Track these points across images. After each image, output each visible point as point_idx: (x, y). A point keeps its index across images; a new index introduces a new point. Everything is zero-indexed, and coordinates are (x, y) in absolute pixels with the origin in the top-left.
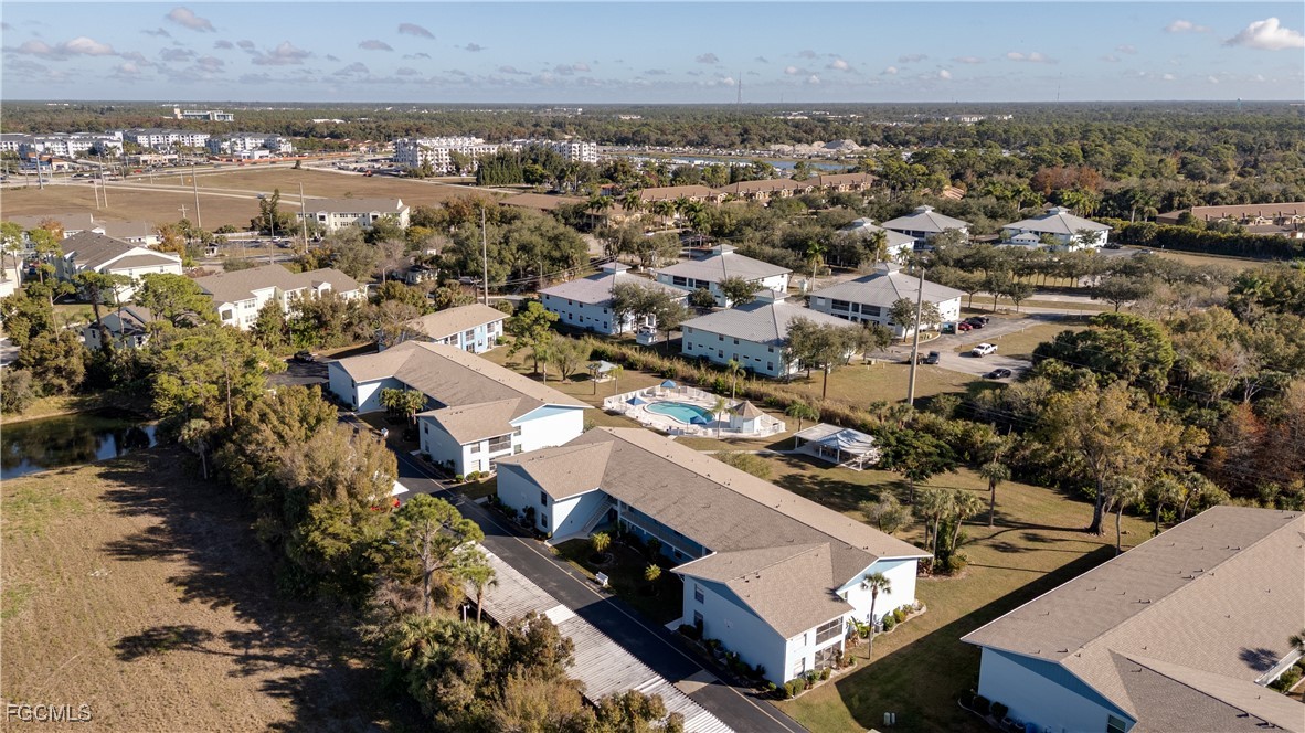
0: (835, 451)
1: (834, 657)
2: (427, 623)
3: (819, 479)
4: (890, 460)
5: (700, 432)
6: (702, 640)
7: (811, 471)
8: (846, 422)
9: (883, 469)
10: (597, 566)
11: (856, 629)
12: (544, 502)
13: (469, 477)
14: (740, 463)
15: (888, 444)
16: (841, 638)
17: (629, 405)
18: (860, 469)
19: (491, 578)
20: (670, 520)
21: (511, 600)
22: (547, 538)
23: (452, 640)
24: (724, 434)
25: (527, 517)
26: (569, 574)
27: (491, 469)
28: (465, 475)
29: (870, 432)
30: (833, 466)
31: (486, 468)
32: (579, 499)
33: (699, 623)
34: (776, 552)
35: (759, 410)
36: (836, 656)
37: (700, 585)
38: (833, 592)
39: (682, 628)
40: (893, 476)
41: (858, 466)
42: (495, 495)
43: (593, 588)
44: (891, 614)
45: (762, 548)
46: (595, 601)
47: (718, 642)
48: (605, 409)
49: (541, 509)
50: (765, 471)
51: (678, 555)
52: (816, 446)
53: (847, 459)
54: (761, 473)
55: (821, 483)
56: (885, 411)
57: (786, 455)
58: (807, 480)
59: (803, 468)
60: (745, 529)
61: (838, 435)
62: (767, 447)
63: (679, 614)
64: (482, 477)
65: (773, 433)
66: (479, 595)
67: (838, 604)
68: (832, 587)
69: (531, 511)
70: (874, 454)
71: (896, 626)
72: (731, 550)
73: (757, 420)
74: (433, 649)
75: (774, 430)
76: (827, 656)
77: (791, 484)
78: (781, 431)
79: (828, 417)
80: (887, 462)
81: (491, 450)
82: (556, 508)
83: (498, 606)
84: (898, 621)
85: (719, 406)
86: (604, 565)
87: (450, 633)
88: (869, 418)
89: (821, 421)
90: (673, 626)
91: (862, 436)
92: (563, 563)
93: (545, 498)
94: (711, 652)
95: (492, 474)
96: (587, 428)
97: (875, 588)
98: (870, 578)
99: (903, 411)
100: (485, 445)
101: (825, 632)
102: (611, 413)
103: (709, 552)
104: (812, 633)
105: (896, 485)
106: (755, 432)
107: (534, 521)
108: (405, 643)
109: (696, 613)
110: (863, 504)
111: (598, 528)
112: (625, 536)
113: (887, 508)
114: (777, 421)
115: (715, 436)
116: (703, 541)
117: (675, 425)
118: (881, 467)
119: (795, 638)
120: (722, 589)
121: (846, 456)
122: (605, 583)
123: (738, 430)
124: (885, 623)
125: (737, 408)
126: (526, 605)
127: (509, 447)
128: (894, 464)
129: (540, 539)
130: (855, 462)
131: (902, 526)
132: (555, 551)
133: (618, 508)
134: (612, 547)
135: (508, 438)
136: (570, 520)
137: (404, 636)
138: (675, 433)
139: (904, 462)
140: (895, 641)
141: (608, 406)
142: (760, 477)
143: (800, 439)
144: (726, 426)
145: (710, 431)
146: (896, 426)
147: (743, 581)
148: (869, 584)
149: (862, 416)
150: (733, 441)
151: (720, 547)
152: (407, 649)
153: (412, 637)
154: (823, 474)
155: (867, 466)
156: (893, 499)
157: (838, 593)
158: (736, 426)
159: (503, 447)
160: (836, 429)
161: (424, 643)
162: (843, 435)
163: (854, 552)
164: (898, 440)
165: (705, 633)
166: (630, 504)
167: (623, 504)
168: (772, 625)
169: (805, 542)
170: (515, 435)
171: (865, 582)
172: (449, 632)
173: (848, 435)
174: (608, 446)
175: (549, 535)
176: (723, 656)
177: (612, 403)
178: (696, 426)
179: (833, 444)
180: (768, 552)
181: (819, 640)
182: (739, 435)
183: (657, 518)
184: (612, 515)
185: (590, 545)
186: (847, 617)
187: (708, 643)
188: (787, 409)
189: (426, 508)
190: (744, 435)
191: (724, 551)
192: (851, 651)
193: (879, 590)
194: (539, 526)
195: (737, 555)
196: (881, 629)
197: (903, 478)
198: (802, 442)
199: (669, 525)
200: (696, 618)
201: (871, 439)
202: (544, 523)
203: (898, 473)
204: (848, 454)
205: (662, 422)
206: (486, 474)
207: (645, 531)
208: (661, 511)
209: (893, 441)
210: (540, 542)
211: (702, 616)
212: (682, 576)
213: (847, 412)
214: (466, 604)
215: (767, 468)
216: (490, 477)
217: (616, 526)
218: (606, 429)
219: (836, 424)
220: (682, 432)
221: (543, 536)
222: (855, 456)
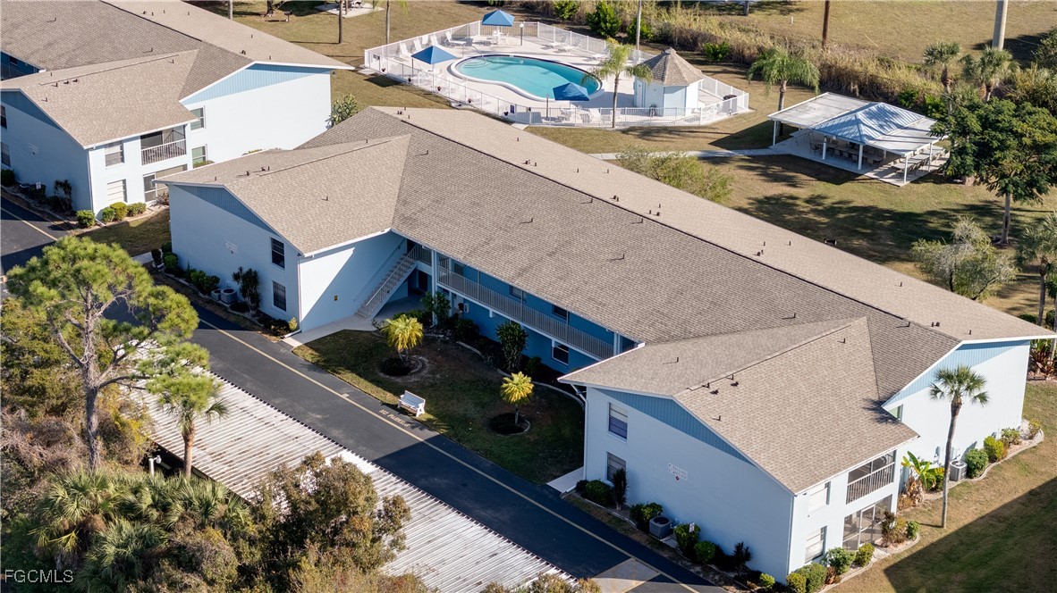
0: (854, 146)
1: (878, 527)
2: (103, 485)
3: (828, 202)
4: (969, 160)
5: (575, 115)
6: (624, 508)
7: (807, 189)
8: (871, 90)
9: (950, 180)
10: (399, 380)
11: (916, 475)
12: (278, 258)
13: (105, 215)
14: (668, 174)
15: (963, 131)
16: (892, 489)
17: (419, 64)
18: (904, 183)
19: (212, 401)
20: (545, 286)
21: (242, 446)
22: (288, 330)
23: (155, 514)
24: (625, 118)
25: (244, 291)
26: (345, 396)
27: (148, 197)
28: (96, 210)
29: (922, 109)
30: (851, 177)
31: (137, 196)
32: (350, 252)
33: (619, 477)
34: (763, 338)
35: (695, 70)
36: (884, 523)
37: (619, 406)
38: (877, 406)
39: (582, 486)
40: (973, 191)
41: (900, 176)
42: (168, 249)
43: (396, 421)
44: (980, 446)
45: (734, 332)
46: (404, 445)
47: (656, 508)
48: (367, 72)
49: (271, 274)
50: (719, 189)
51: (561, 353)
52: (814, 138)
53: (877, 164)
54: (713, 193)
55: (831, 211)
56: (954, 67)
57: (754, 159)
58: (802, 206)
59: (792, 183)
60: (697, 298)
61: (860, 115)
62: (716, 143)
63: (577, 460)
64: (130, 214)
65: (725, 116)
66: (187, 436)
67: (888, 428)
68: (876, 399)
69: (250, 279)
70: (935, 153)
71: (989, 467)
72: (673, 339)
73: (693, 90)
74: (120, 529)
75: (726, 109)
76: (864, 524)
77: (773, 211)
78: (740, 112)
79: (835, 81)
80: (963, 164)
81: (147, 158)
82: (305, 269)
83: (217, 456)
84: (993, 459)
85: (612, 64)
86: (413, 379)
87: (149, 500)
88: (917, 81)
89: (823, 90)
90: (564, 484)
91: (908, 117)
92: (329, 376)
93: (279, 253)
94: (644, 526)
95: (152, 210)
96: (341, 114)
97: (957, 394)
98: (947, 377)
99: (991, 62)
100: (134, 149)
101: (862, 480)
102: (382, 81)
103: (628, 344)
104: (841, 482)
105: (980, 211)
106: (689, 114)
107: (256, 299)
108: (61, 522)
109: (610, 457)
110: (921, 247)
111: (392, 308)
112: (448, 323)
113: (966, 253)
114: (732, 91)
115: (608, 124)
116: (618, 325)
117: (522, 104)
118: (947, 176)
119: (811, 490)
120: (667, 411)
121: (876, 158)
122: (421, 410)
123: (654, 110)
124: (968, 462)
125: (651, 63)
126: (273, 452)
127: (184, 152)
128: (977, 168)
129: (276, 334)
130: (894, 169)
131: (995, 287)
132: (310, 355)
133: (432, 270)
134: (426, 342)
135: (179, 133)
136: (332, 295)
137: (61, 510)
138: (523, 119)
139: (996, 163)
140: (988, 495)
141: (372, 66)
142: (712, 200)
143: (781, 125)
144: (628, 102)
145: (595, 114)
146: (980, 95)
147: (706, 391)
148: (945, 389)
149: (904, 76)
150: (647, 133)
151: (651, 336)
152: (67, 532)
153: (75, 511)
154: (835, 193)
155: (919, 176)
156: (978, 234)
157: (890, 407)
158: (649, 102)
159: (170, 152)
160: (853, 104)
161: (99, 520)
162: (871, 116)
163: (913, 332)
164: (986, 123)
165: (628, 494)
166: (460, 258)
167: (443, 260)
168: (768, 468)
169: (819, 318)
170: (194, 126)
171: (938, 385)
172: (147, 499)
173: (880, 116)
174: (397, 148)
175: (293, 324)
176: (668, 532)
177: (379, 61)
178: (566, 103)
179: (850, 134)
180: (748, 339)
181: (853, 494)
182: (657, 121)
183: (518, 283)
184: (418, 283)
185: (382, 340)
186: (902, 451)
187: (637, 512)
188: (756, 65)
189: (85, 263)
190: (666, 120)
191: (659, 340)
192: (907, 515)
193: (966, 399)
194: (269, 307)
195: (687, 348)
196: (962, 474)
197: (992, 196)
198: (786, 131)
199: (543, 296)
200: (609, 468)
201: (926, 123)
202: (280, 301)
203: (984, 187)
204: (878, 151)
205: (495, 96)
206: (139, 209)
207: (491, 310)
208: (525, 270)
209: (974, 123)
210: (274, 339)
211: (623, 462)
212: (582, 389)
213: (872, 69)
214: (154, 455)
215: (724, 185)
216: (148, 214)
217: (429, 301)
218: (392, 111)
219: (850, 94)
220: (537, 117)
221: (281, 327)
222: (893, 156)
